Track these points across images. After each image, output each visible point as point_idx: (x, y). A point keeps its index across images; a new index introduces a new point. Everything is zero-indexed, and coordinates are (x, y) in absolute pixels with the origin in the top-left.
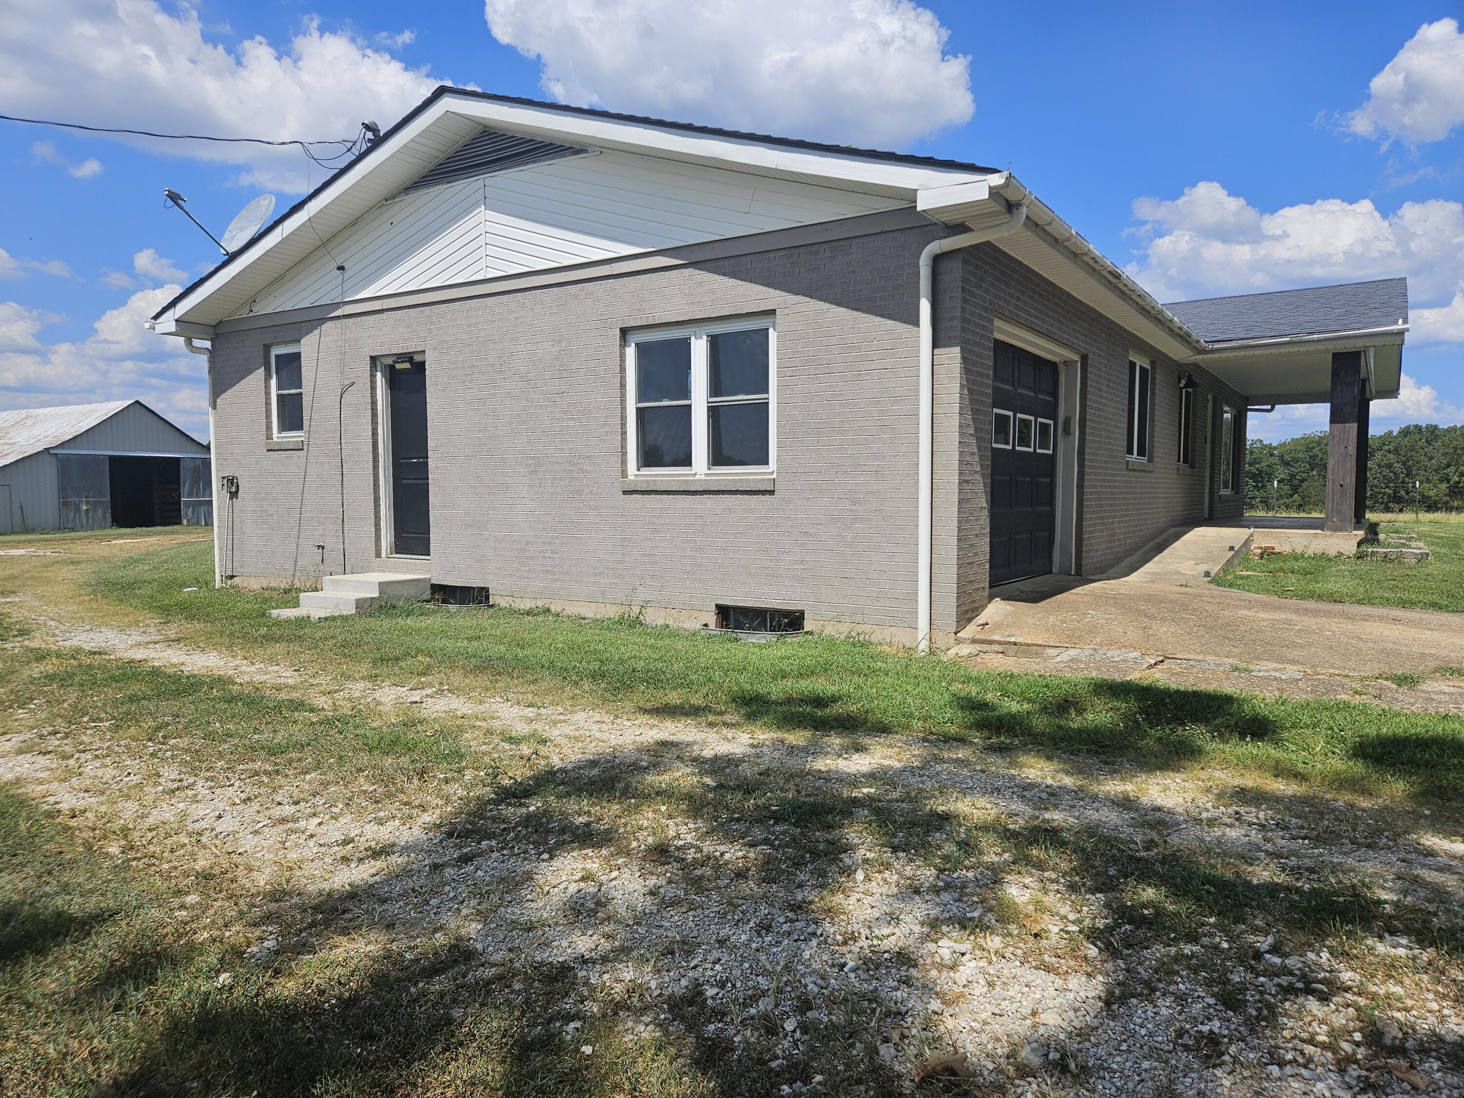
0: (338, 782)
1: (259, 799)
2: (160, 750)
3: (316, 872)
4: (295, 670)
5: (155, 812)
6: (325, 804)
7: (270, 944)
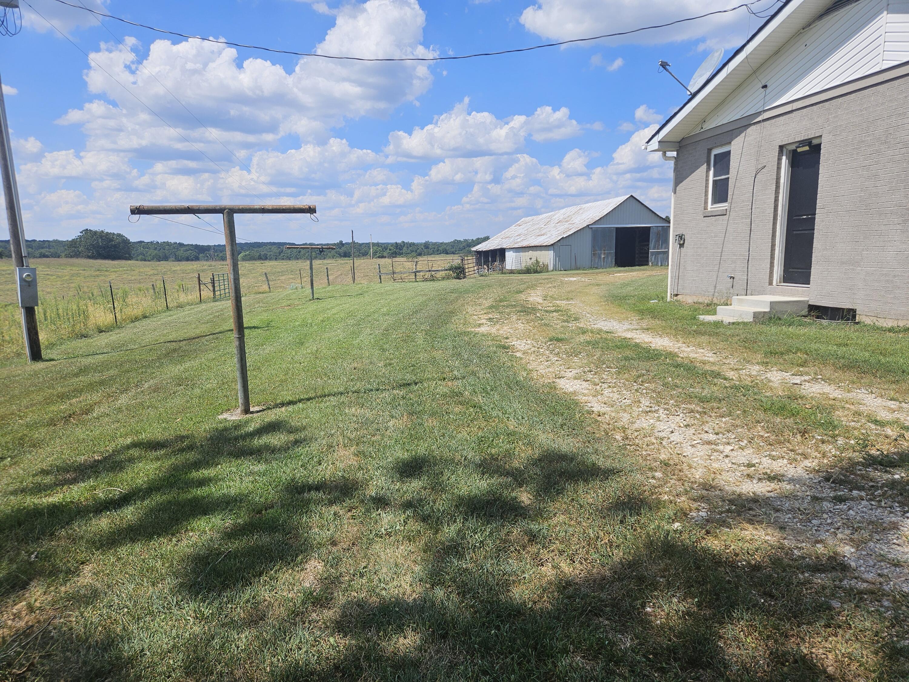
0: (744, 427)
1: (694, 427)
2: (640, 388)
3: (731, 479)
4: (714, 353)
5: (638, 422)
6: (735, 438)
7: (703, 514)
